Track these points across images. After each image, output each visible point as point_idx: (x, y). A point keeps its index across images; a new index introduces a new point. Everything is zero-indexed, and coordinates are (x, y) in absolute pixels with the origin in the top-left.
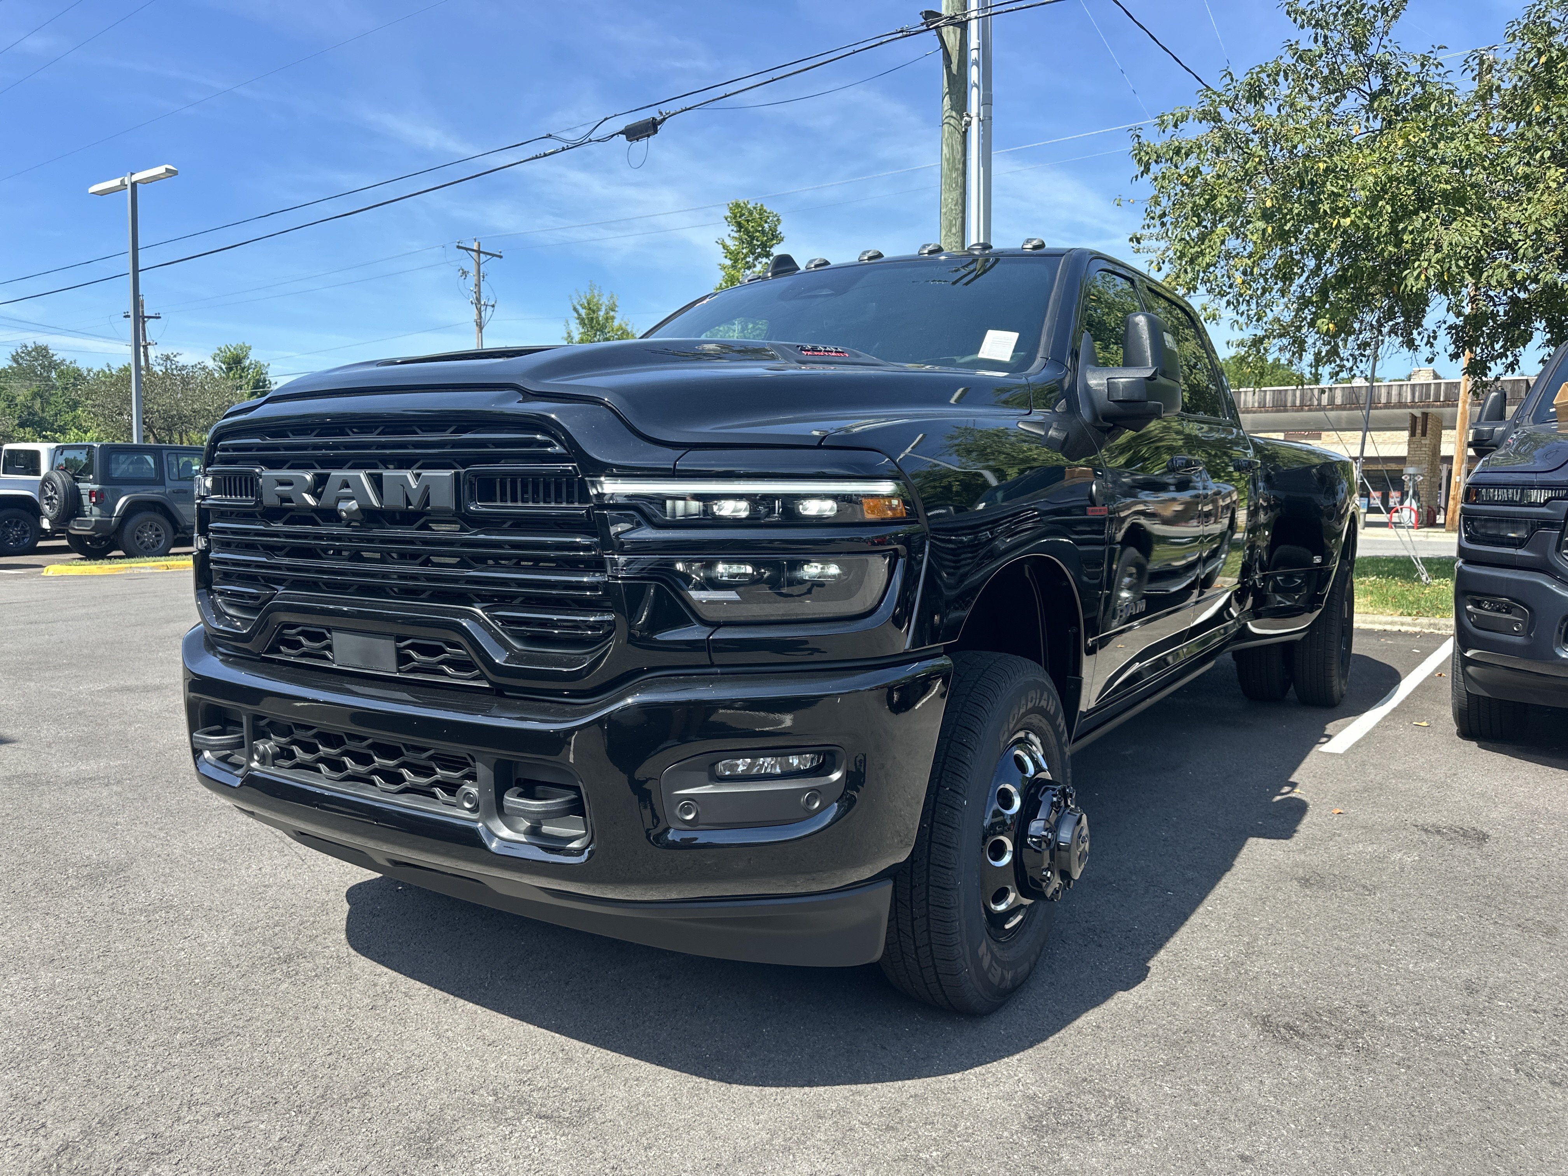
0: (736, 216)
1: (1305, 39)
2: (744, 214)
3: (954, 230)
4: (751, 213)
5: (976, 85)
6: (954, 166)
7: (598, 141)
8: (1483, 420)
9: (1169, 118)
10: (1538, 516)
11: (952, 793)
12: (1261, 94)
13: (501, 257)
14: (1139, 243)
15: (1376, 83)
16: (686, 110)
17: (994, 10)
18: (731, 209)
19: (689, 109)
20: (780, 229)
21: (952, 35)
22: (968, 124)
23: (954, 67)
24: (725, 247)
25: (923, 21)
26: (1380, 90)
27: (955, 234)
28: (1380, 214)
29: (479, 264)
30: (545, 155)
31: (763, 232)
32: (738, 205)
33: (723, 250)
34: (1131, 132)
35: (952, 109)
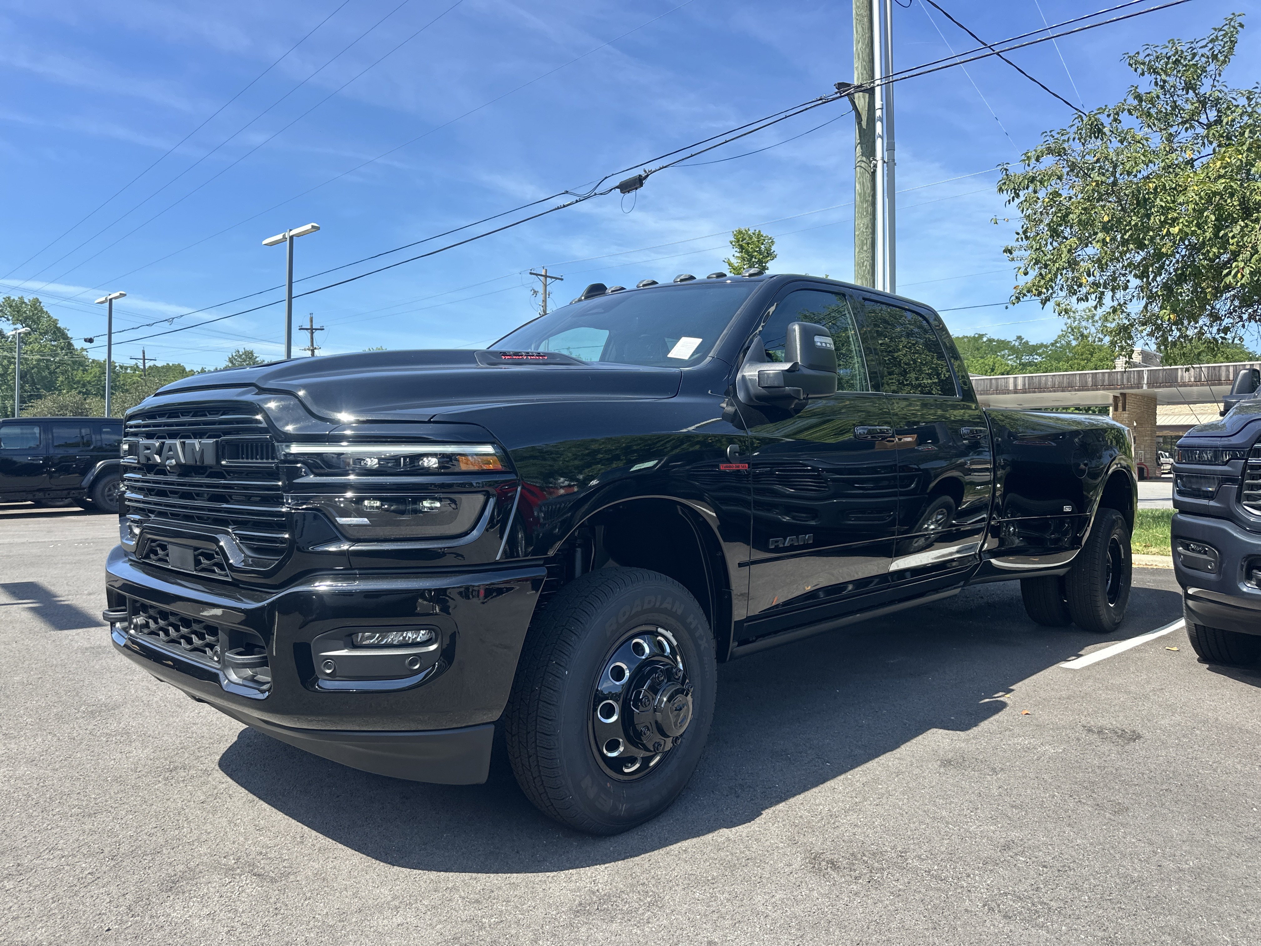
0: (739, 241)
1: (1146, 84)
2: (745, 239)
3: (865, 248)
4: (751, 238)
5: (880, 136)
6: (865, 199)
7: (601, 194)
8: (1234, 394)
9: (1032, 154)
10: (1222, 473)
11: (556, 665)
12: (1100, 131)
13: (562, 279)
14: (1011, 253)
15: (1213, 115)
16: (663, 167)
17: (895, 78)
18: (735, 235)
19: (666, 167)
20: (773, 248)
21: (862, 99)
22: (875, 166)
23: (864, 124)
24: (730, 264)
25: (837, 90)
26: (1215, 121)
27: (866, 251)
28: (1206, 222)
29: (546, 286)
30: (564, 206)
31: (760, 252)
32: (740, 232)
33: (728, 267)
34: (1000, 167)
35: (862, 155)
